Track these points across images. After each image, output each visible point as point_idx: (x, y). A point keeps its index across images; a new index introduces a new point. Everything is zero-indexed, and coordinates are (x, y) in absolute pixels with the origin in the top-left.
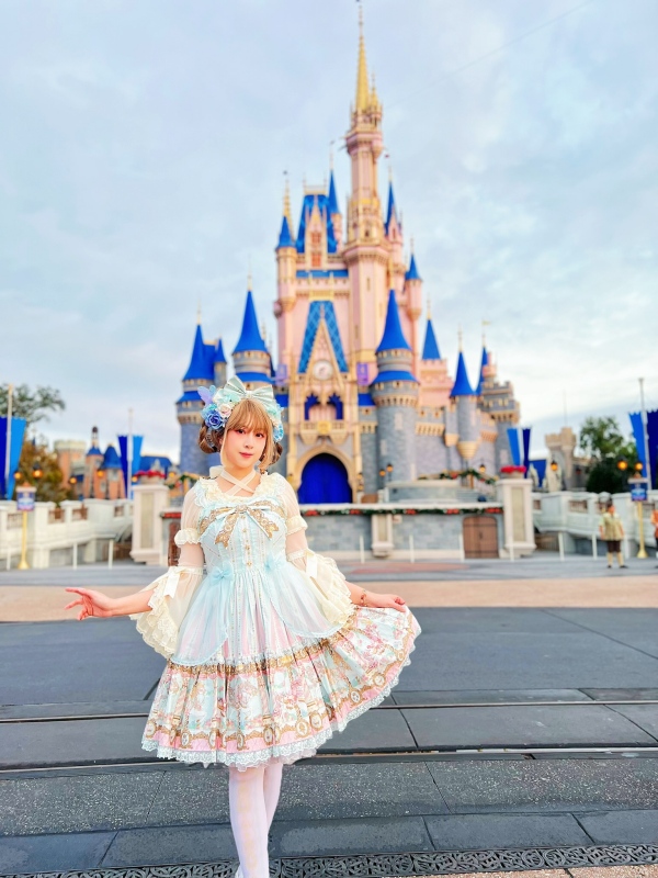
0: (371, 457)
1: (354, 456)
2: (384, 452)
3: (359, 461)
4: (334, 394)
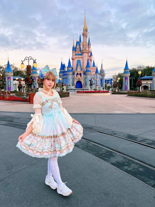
3: (83, 82)
4: (80, 73)
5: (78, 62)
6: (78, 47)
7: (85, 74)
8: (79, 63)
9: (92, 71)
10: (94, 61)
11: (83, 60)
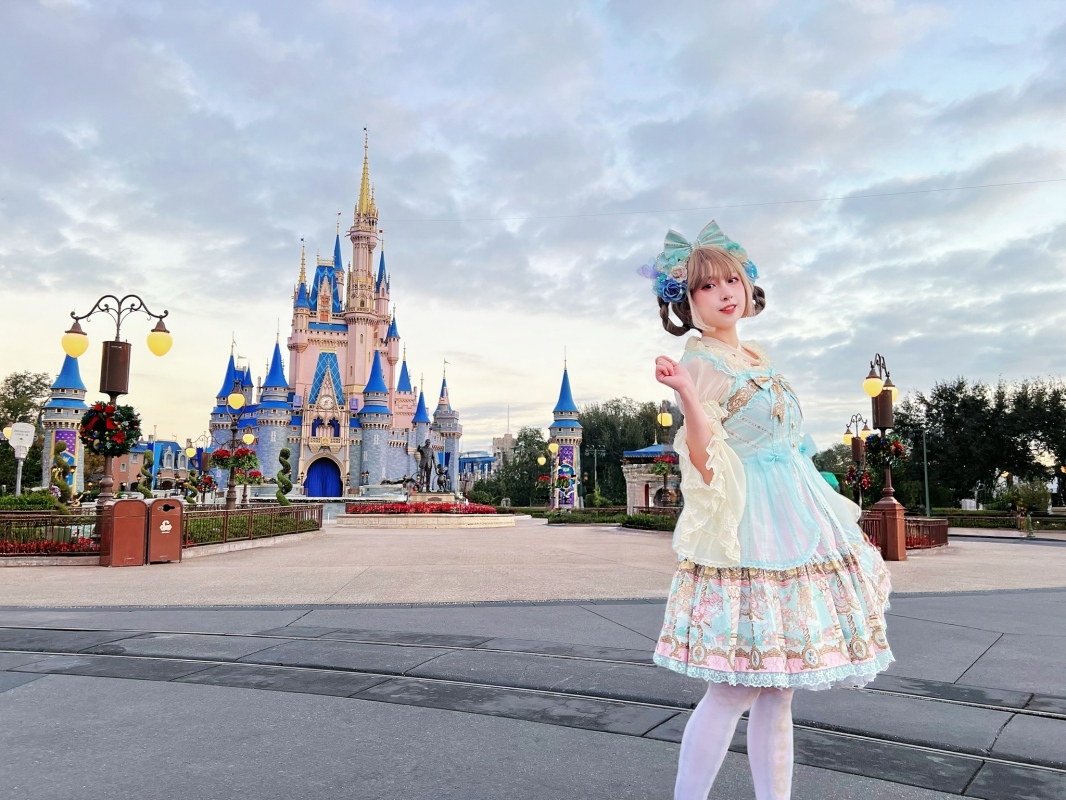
0: (356, 462)
1: (345, 461)
2: (365, 459)
3: (348, 463)
4: (334, 419)
5: (324, 365)
6: (325, 289)
7: (361, 426)
8: (329, 370)
9: (394, 409)
10: (404, 363)
11: (351, 357)
